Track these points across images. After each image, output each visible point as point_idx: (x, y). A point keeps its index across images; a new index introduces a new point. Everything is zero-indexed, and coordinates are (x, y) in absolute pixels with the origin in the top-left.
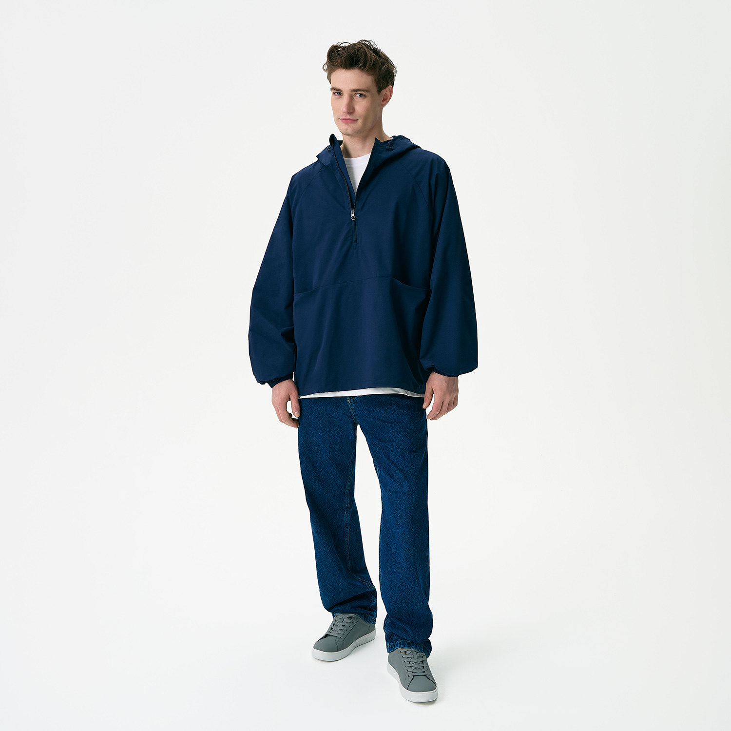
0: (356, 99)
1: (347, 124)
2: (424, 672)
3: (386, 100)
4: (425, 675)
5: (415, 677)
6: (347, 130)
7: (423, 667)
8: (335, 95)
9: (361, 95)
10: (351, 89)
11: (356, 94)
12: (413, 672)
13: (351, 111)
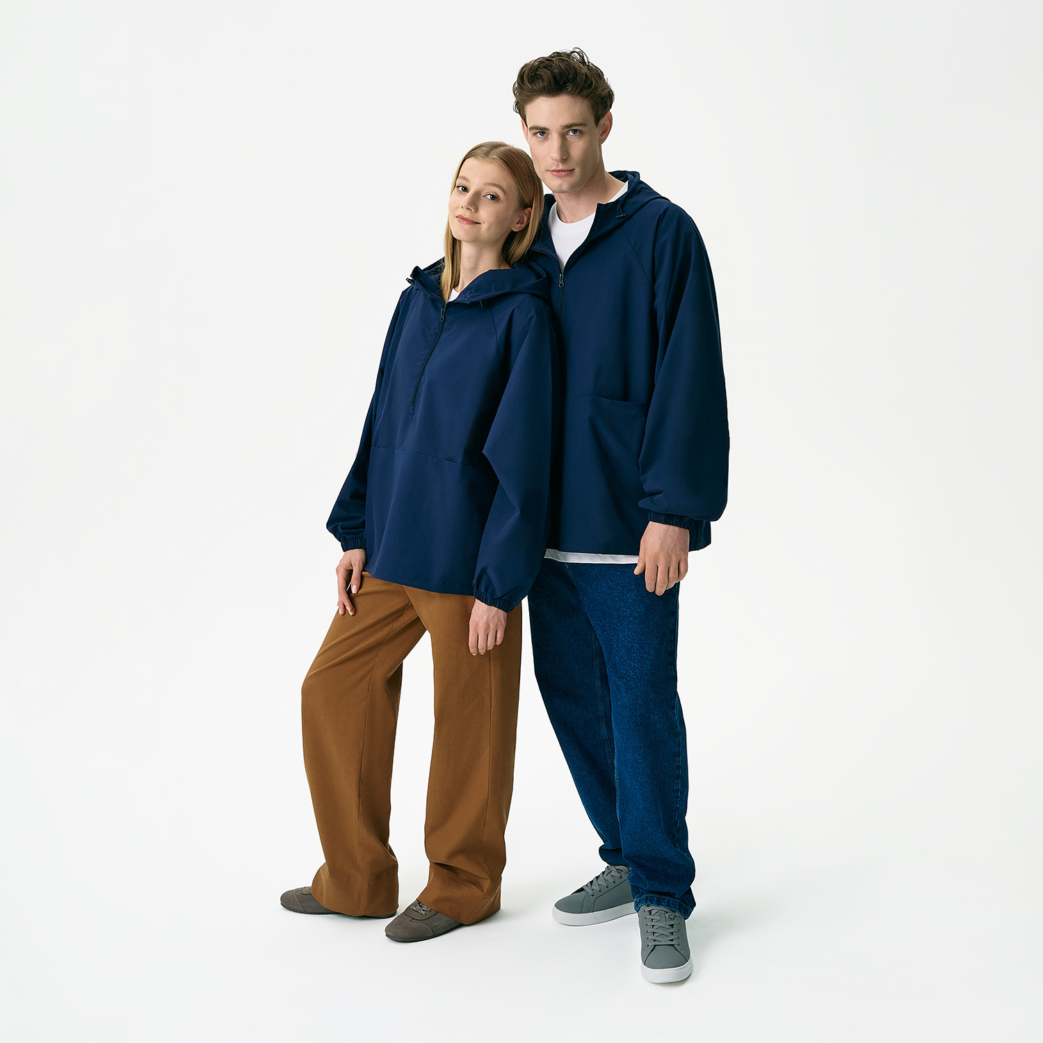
0: (568, 139)
1: (561, 177)
2: (672, 940)
3: (606, 132)
4: (673, 945)
5: (656, 947)
6: (560, 186)
7: (672, 933)
8: (537, 137)
9: (575, 131)
10: (562, 124)
11: (568, 131)
12: (655, 940)
13: (565, 158)
